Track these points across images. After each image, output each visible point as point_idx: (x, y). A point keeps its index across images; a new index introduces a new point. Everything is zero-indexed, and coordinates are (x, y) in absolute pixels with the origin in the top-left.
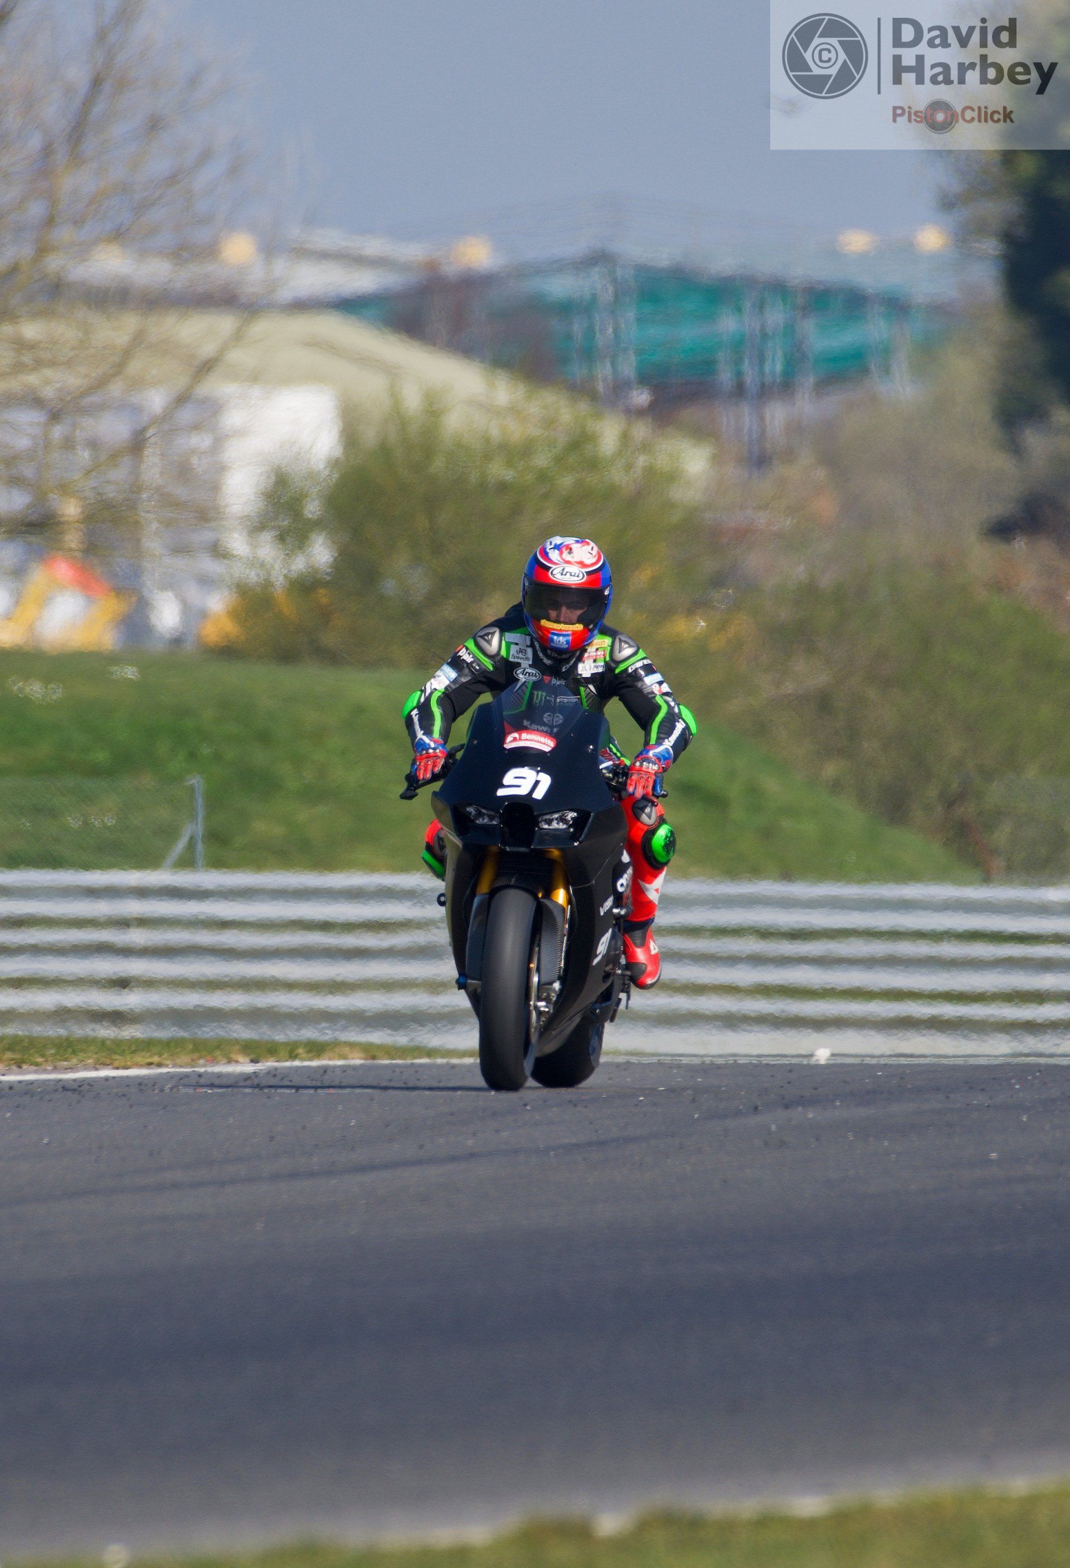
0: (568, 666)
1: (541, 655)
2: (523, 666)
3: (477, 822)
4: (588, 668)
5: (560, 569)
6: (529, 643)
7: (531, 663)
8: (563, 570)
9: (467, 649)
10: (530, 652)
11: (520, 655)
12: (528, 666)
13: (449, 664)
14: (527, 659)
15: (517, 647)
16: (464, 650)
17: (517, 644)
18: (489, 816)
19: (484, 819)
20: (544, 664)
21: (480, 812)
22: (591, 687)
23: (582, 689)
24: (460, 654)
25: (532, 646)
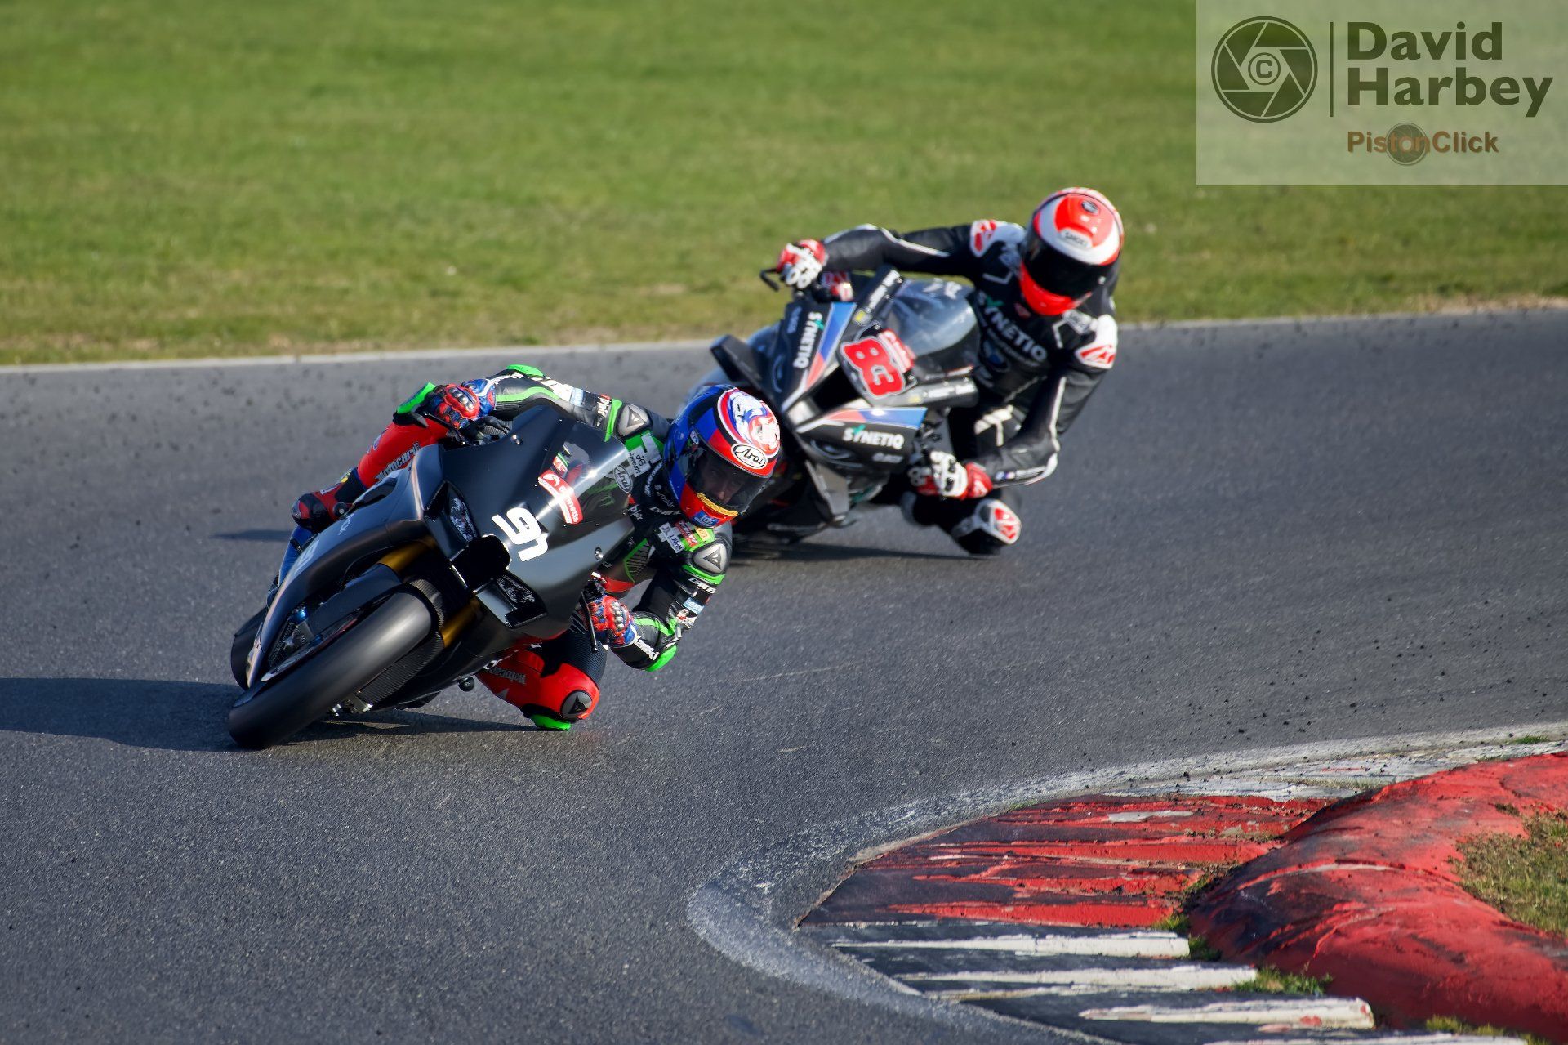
0: (659, 511)
1: (650, 480)
2: (627, 469)
3: (452, 518)
4: (670, 533)
5: (744, 449)
6: (653, 461)
7: (636, 475)
8: (749, 450)
9: (610, 403)
10: (645, 468)
11: (637, 461)
12: (630, 473)
13: (585, 394)
14: (637, 469)
15: (642, 454)
16: (608, 402)
17: (645, 451)
18: (467, 526)
19: (460, 523)
20: (644, 487)
21: (464, 515)
22: (653, 549)
23: (645, 542)
24: (602, 400)
25: (653, 466)
